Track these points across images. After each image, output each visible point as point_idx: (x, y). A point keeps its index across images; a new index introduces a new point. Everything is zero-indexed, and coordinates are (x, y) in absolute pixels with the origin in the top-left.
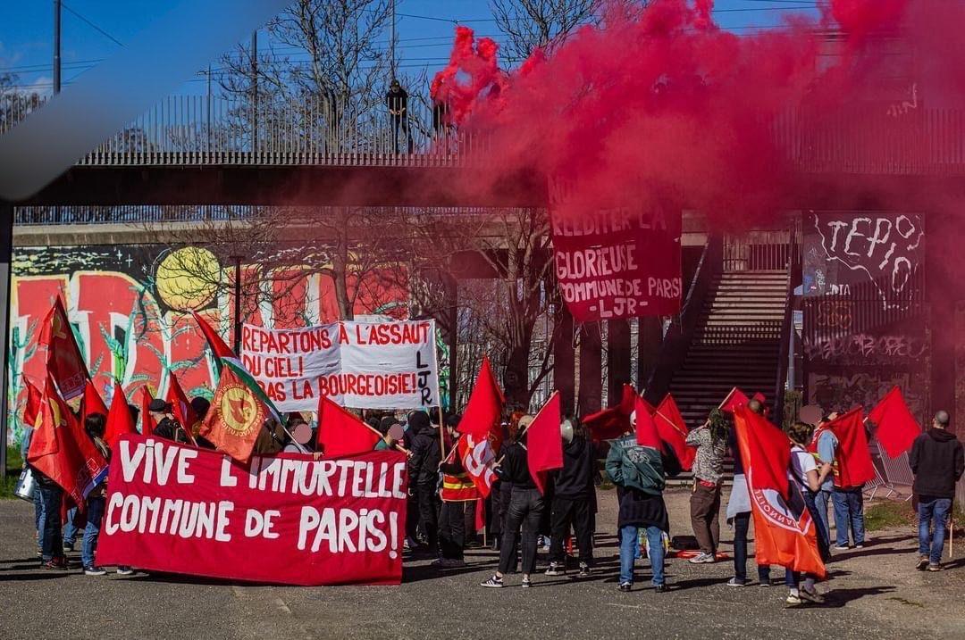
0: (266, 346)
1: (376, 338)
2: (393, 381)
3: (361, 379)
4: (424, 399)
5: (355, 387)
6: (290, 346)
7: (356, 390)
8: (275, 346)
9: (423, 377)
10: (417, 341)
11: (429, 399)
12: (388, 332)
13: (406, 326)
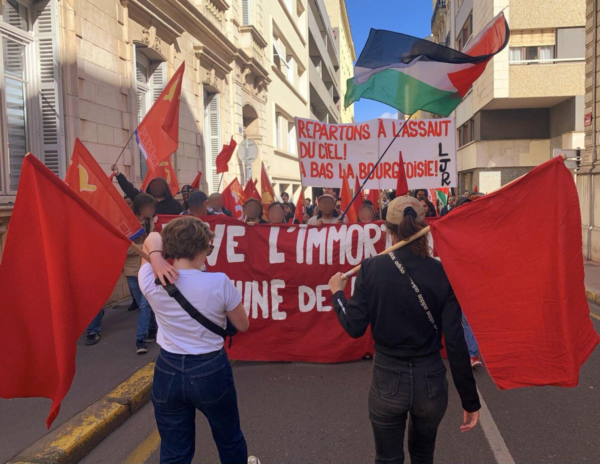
0: (318, 134)
1: (407, 132)
2: (421, 166)
3: (396, 166)
4: (444, 181)
5: (390, 173)
6: (337, 134)
7: (391, 175)
8: (326, 134)
9: (443, 164)
10: (439, 135)
11: (448, 181)
12: (416, 127)
13: (430, 124)
